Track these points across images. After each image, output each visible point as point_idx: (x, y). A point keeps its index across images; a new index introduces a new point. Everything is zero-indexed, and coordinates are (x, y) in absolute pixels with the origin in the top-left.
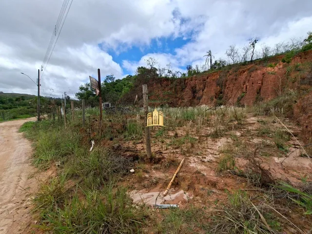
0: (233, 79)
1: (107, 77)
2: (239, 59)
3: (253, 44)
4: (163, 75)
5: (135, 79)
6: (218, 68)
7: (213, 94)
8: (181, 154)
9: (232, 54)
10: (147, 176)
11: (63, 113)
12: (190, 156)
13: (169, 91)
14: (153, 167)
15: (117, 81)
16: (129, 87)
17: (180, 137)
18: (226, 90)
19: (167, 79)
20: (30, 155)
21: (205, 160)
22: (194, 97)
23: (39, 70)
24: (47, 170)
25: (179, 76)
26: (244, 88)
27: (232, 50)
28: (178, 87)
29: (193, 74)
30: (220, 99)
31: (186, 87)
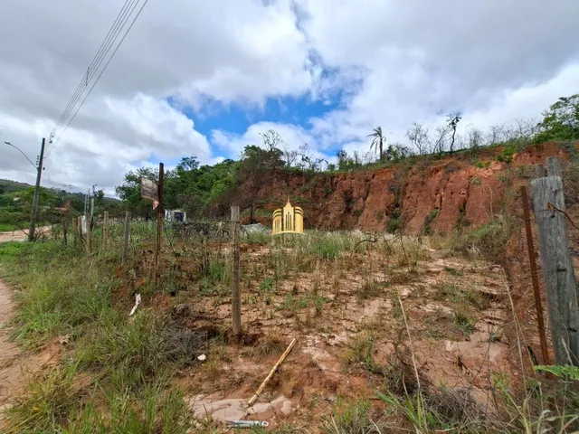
0: (417, 183)
1: (184, 159)
2: (430, 147)
3: (453, 123)
4: (293, 165)
5: (238, 169)
6: (392, 158)
7: (382, 207)
8: (295, 329)
9: (418, 137)
10: (226, 368)
11: (85, 230)
12: (308, 334)
13: (302, 196)
14: (241, 351)
15: (203, 168)
16: (226, 183)
17: (302, 293)
18: (406, 203)
19: (298, 173)
20: (7, 319)
21: (332, 342)
22: (348, 210)
23: (44, 139)
24: (39, 350)
25: (323, 168)
26: (438, 200)
27: (418, 131)
28: (318, 190)
29: (349, 167)
30: (395, 216)
31: (334, 190)
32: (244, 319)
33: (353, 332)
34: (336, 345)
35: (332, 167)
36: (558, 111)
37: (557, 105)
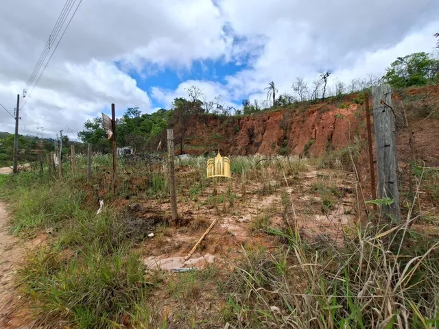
0: (299, 121)
1: (129, 109)
2: (308, 96)
3: (325, 78)
4: (210, 112)
5: (170, 115)
6: (281, 105)
7: (275, 139)
8: (215, 215)
9: (300, 88)
10: (169, 240)
11: (57, 162)
12: (224, 216)
13: (217, 134)
14: (178, 230)
15: (143, 116)
16: (161, 126)
17: (220, 194)
18: (291, 136)
19: (214, 117)
20: (4, 222)
21: (241, 220)
22: (251, 143)
23: (18, 95)
24: (32, 239)
25: (233, 113)
26: (314, 133)
27: (300, 84)
28: (229, 129)
29: (251, 111)
30: (284, 146)
31: (241, 129)
32: (179, 211)
33: (255, 214)
34: (244, 221)
35: (239, 112)
36: (396, 67)
37: (395, 63)
